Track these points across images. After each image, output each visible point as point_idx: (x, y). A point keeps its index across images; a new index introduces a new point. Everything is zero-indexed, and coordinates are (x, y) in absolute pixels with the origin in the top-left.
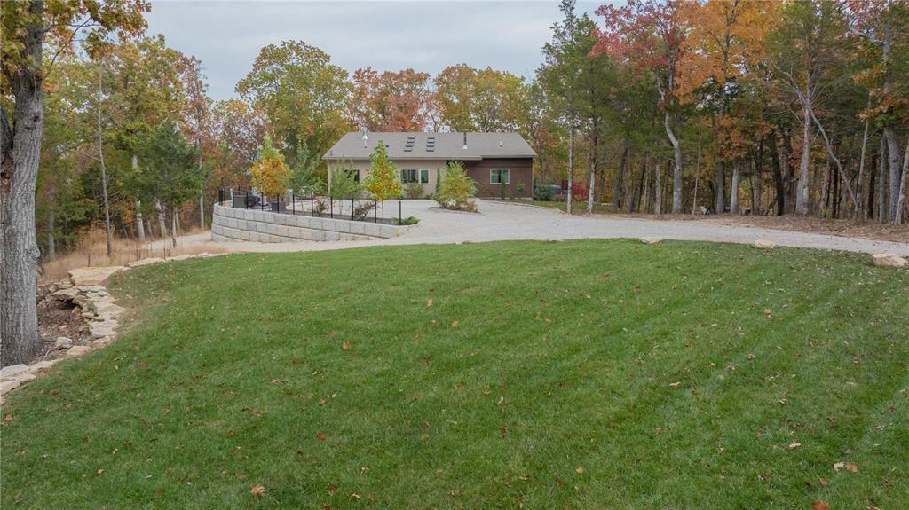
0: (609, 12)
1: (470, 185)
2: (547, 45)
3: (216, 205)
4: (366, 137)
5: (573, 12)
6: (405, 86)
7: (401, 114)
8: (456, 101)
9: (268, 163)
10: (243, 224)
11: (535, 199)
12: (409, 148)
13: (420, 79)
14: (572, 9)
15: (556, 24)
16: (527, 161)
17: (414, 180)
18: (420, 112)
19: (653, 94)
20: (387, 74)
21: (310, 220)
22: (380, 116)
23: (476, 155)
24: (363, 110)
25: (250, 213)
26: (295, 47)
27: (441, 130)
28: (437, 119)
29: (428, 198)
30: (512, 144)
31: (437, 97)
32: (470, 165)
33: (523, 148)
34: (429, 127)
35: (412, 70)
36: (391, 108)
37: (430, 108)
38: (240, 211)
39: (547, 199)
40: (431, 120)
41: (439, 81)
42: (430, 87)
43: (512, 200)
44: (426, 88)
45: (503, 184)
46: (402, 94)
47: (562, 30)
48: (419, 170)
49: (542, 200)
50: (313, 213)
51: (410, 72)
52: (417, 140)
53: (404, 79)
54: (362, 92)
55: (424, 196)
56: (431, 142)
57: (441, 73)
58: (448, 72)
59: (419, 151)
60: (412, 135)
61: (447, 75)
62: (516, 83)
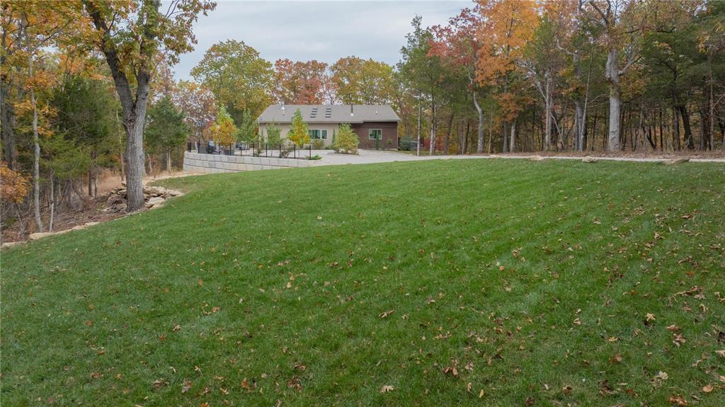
0: (438, 30)
1: (356, 138)
2: (404, 48)
3: (186, 152)
4: (283, 108)
5: (421, 27)
6: (311, 72)
7: (307, 92)
8: (347, 82)
9: (222, 123)
10: (206, 164)
11: (399, 150)
12: (313, 115)
13: (321, 68)
14: (419, 24)
15: (409, 34)
16: (394, 124)
17: (317, 137)
18: (321, 91)
19: (466, 80)
20: (299, 64)
21: (252, 159)
22: (292, 93)
23: (360, 120)
24: (280, 89)
25: (210, 157)
26: (235, 45)
27: (336, 103)
28: (332, 95)
29: (327, 149)
30: (384, 112)
31: (333, 80)
32: (355, 126)
33: (392, 116)
34: (327, 102)
35: (316, 61)
36: (300, 88)
37: (328, 88)
38: (204, 156)
39: (407, 150)
40: (329, 97)
41: (334, 68)
42: (328, 73)
43: (383, 150)
44: (325, 73)
45: (378, 139)
46: (308, 78)
47: (413, 38)
48: (321, 129)
49: (404, 150)
50: (254, 155)
51: (314, 62)
52: (319, 110)
53: (310, 67)
54: (280, 77)
55: (324, 147)
56: (329, 110)
57: (335, 63)
58: (341, 62)
59: (321, 117)
60: (315, 107)
61: (340, 64)
62: (389, 71)
